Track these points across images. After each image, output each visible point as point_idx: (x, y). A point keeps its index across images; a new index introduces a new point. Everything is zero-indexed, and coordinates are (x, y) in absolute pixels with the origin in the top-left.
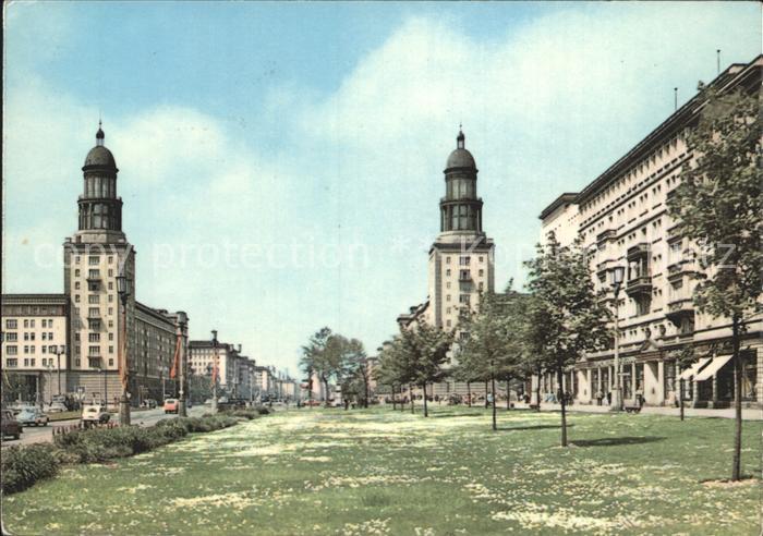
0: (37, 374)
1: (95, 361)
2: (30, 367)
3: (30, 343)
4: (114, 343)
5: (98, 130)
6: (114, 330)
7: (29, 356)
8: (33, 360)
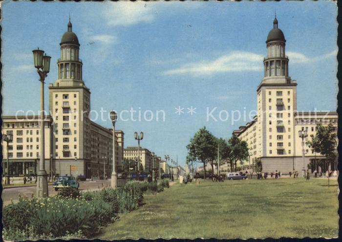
0: (34, 161)
1: (66, 154)
2: (29, 157)
3: (30, 144)
4: (77, 143)
5: (68, 22)
6: (77, 136)
7: (30, 151)
8: (31, 153)
